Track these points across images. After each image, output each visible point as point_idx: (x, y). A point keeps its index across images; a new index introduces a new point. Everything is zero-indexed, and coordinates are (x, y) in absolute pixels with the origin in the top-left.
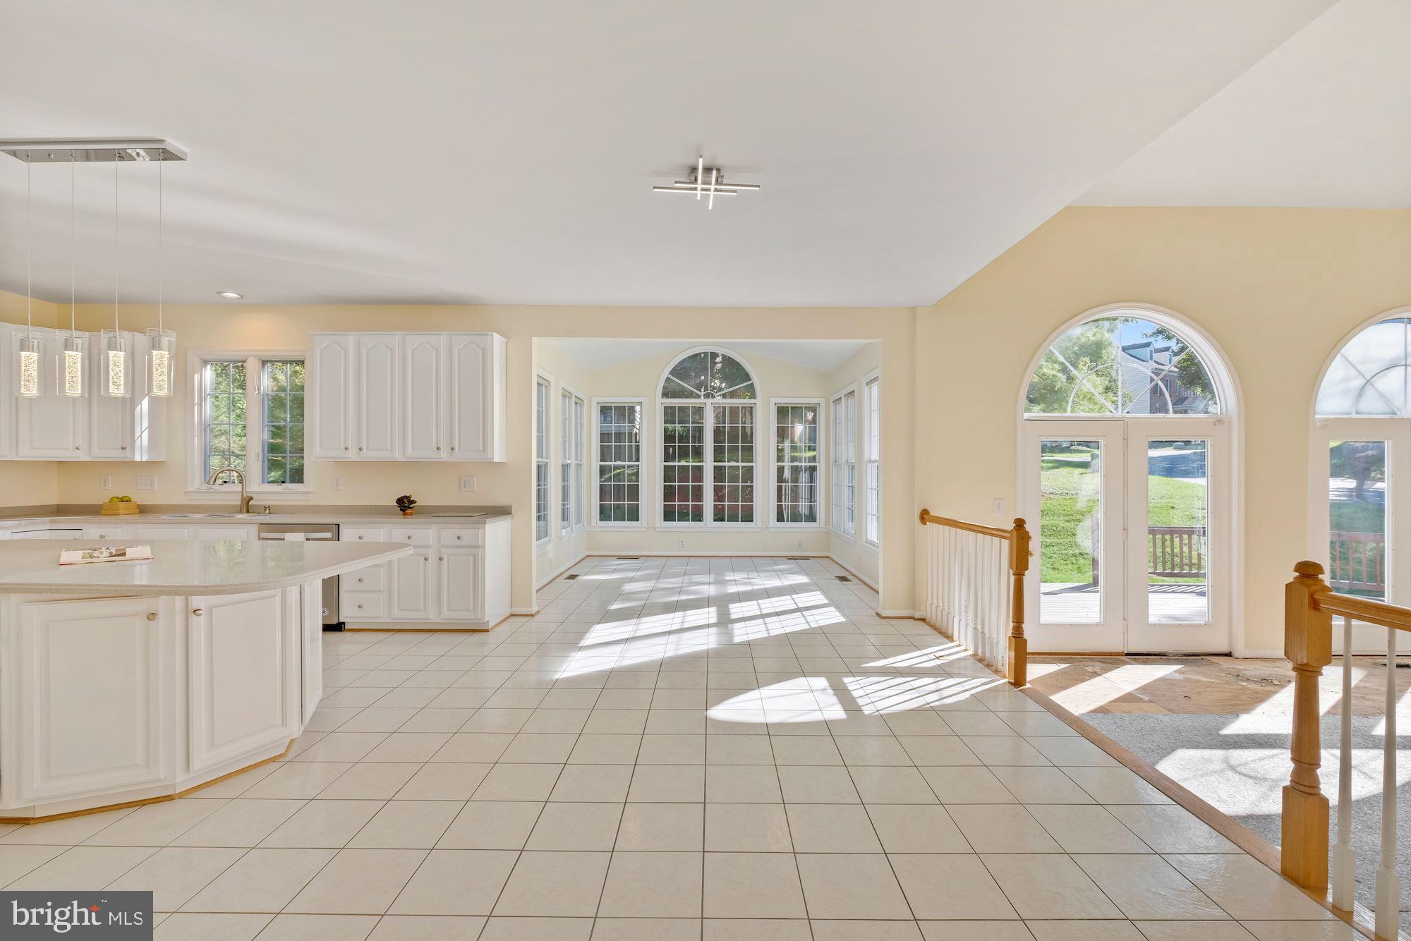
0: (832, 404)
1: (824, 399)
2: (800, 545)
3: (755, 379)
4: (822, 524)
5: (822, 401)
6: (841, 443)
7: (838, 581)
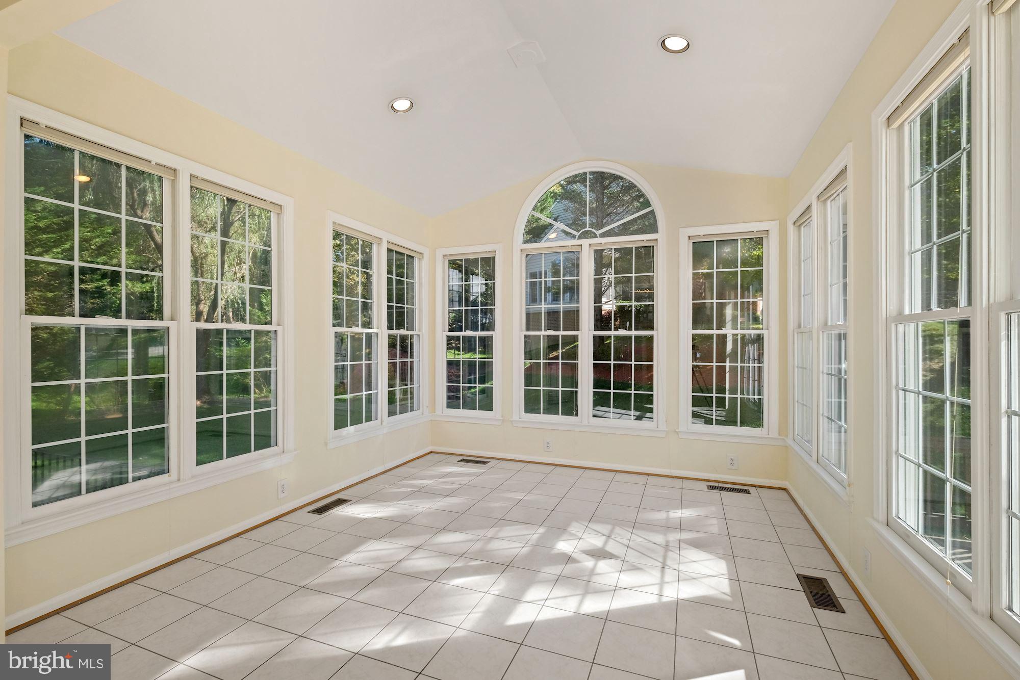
0: (791, 229)
1: (777, 222)
2: (732, 464)
3: (657, 205)
4: (774, 433)
5: (773, 227)
6: (812, 293)
7: (801, 599)
